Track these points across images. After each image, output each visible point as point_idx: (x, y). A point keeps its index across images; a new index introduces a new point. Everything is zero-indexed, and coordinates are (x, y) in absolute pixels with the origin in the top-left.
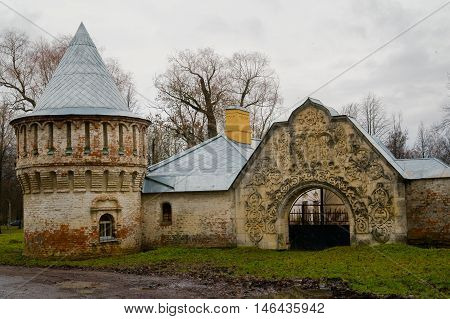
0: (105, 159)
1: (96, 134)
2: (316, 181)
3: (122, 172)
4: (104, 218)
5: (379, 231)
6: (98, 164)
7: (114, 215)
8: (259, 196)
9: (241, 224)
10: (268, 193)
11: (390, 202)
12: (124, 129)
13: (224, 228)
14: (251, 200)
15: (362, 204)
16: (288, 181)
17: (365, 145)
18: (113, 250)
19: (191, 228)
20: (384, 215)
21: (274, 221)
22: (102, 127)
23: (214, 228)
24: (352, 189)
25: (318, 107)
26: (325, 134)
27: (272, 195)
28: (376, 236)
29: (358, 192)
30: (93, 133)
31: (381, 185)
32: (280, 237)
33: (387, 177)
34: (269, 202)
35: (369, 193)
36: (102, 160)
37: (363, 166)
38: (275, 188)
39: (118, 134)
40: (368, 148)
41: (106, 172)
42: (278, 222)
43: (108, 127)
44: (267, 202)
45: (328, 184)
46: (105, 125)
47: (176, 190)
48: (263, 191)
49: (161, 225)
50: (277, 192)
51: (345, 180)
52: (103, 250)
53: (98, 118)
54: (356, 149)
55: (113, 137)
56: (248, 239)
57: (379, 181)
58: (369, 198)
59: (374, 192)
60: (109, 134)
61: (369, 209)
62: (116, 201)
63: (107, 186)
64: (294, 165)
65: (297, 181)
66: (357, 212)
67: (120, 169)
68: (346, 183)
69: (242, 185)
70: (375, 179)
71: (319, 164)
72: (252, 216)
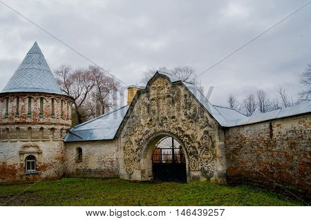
0: (28, 120)
1: (23, 104)
2: (164, 131)
3: (42, 129)
4: (29, 158)
5: (206, 169)
6: (24, 123)
7: (36, 156)
8: (131, 143)
9: (121, 162)
10: (136, 141)
11: (213, 146)
12: (44, 101)
13: (112, 164)
14: (127, 146)
15: (194, 147)
16: (147, 132)
17: (195, 102)
18: (34, 179)
19: (93, 165)
20: (209, 156)
21: (139, 161)
22: (27, 100)
23: (106, 165)
24: (187, 136)
25: (164, 77)
26: (169, 96)
27: (138, 142)
28: (204, 172)
29: (191, 138)
30: (21, 103)
31: (206, 132)
32: (143, 172)
33: (210, 126)
34: (137, 147)
35: (198, 139)
36: (27, 121)
37: (193, 118)
38: (140, 137)
39: (39, 104)
40: (197, 104)
41: (30, 128)
42: (142, 161)
43: (32, 100)
44: (135, 147)
45: (171, 133)
46: (30, 98)
47: (84, 139)
48: (133, 139)
49: (77, 162)
50: (141, 140)
51: (183, 129)
52: (27, 179)
53: (24, 94)
54: (188, 105)
55: (35, 106)
56: (125, 173)
57: (205, 129)
58: (199, 143)
59: (202, 138)
60: (33, 104)
61: (199, 152)
62: (38, 147)
63: (32, 138)
64: (151, 120)
65: (152, 131)
66: (191, 154)
67: (40, 126)
68: (183, 131)
69: (122, 136)
70: (202, 128)
71: (166, 118)
72: (127, 157)
